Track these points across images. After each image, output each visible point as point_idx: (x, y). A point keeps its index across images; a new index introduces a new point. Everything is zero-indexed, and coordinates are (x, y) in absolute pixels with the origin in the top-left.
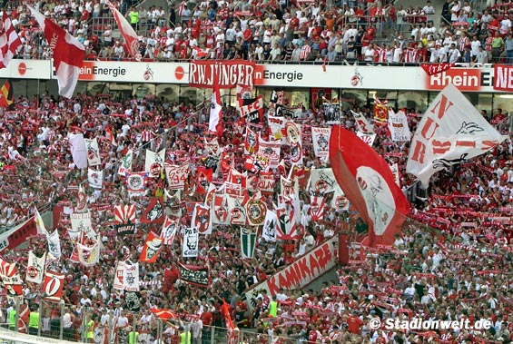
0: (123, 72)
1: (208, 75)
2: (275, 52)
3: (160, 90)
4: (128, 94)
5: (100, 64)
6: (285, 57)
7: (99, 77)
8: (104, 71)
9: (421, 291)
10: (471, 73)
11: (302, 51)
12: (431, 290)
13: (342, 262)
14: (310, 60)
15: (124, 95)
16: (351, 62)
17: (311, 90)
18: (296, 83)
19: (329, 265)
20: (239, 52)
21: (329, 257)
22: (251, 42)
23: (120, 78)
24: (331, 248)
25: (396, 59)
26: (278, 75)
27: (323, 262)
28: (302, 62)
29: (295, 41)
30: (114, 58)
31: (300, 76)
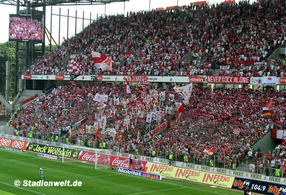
0: (110, 78)
1: (132, 79)
2: (149, 73)
3: (119, 83)
4: (111, 84)
5: (103, 76)
6: (152, 74)
7: (103, 80)
8: (105, 78)
9: (189, 135)
10: (201, 78)
11: (157, 72)
12: (192, 134)
13: (169, 127)
14: (159, 75)
15: (110, 84)
16: (170, 75)
17: (159, 82)
18: (155, 81)
19: (165, 128)
20: (140, 73)
21: (165, 126)
22: (143, 70)
23: (109, 80)
24: (165, 124)
25: (181, 74)
26: (151, 79)
27: (164, 127)
28: (157, 75)
29: (155, 70)
30: (107, 75)
31: (156, 79)
